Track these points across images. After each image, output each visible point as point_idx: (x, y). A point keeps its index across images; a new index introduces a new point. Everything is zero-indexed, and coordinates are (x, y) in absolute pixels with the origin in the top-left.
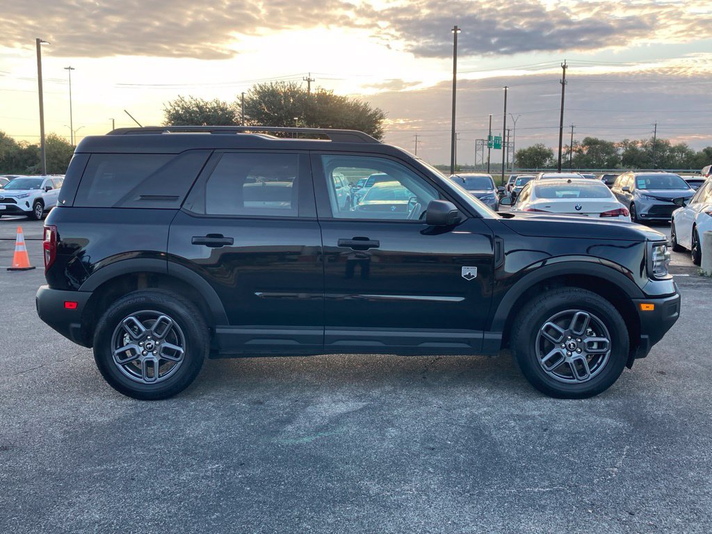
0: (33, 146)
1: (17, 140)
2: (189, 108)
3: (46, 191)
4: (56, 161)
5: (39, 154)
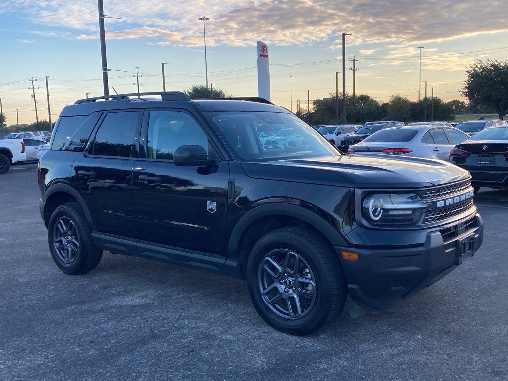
0: (386, 103)
1: (377, 100)
2: (485, 68)
3: (337, 136)
4: (399, 114)
5: (389, 110)
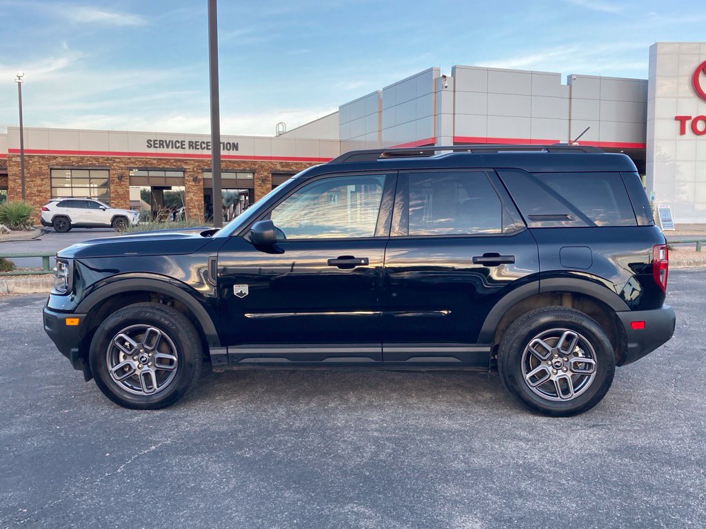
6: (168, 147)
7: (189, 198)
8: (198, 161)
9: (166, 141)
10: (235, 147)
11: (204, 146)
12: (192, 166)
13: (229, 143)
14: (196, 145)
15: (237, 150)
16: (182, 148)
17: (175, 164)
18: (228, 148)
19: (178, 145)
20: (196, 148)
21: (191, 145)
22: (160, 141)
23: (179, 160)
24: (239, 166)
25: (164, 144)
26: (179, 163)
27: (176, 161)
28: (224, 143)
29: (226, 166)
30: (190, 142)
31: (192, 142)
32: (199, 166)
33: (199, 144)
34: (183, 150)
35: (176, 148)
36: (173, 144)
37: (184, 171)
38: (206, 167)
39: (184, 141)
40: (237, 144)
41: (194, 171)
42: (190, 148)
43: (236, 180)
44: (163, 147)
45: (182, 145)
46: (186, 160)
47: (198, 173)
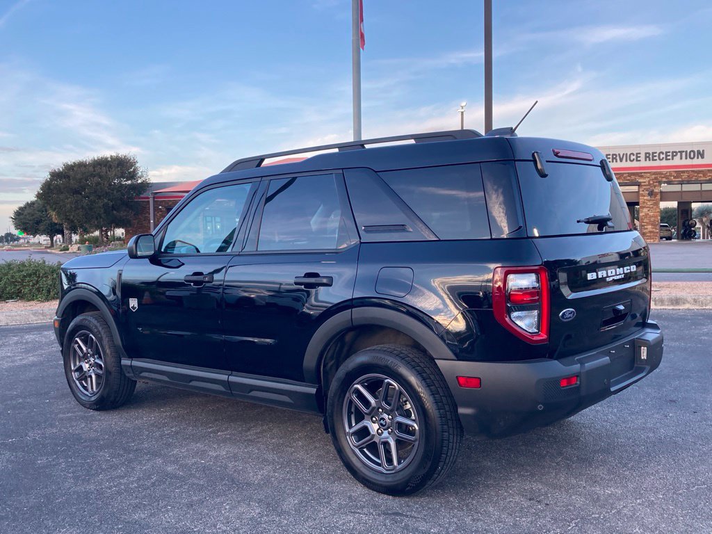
6: (621, 160)
7: (643, 214)
8: (654, 174)
9: (619, 154)
10: (701, 154)
11: (662, 156)
12: (647, 179)
13: (693, 151)
14: (653, 156)
15: (703, 157)
16: (637, 161)
17: (629, 178)
18: (692, 156)
19: (632, 157)
20: (653, 160)
21: (647, 156)
22: (613, 155)
23: (634, 174)
24: (704, 176)
25: (618, 158)
26: (633, 177)
27: (630, 175)
28: (686, 152)
29: (688, 176)
30: (646, 153)
31: (649, 153)
32: (656, 178)
33: (657, 154)
34: (638, 162)
35: (631, 161)
36: (627, 157)
37: (639, 185)
38: (664, 180)
39: (640, 154)
40: (703, 151)
41: (649, 184)
42: (646, 160)
43: (701, 192)
44: (616, 161)
45: (637, 157)
46: (641, 173)
47: (655, 186)
